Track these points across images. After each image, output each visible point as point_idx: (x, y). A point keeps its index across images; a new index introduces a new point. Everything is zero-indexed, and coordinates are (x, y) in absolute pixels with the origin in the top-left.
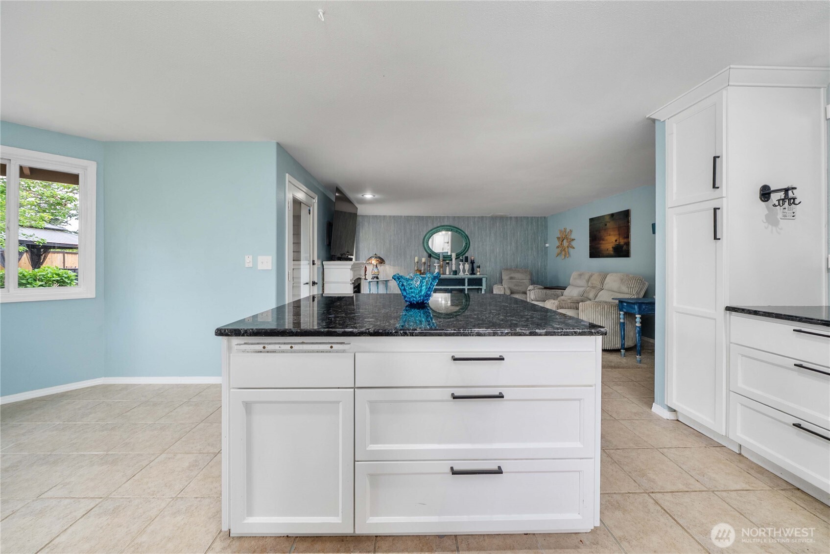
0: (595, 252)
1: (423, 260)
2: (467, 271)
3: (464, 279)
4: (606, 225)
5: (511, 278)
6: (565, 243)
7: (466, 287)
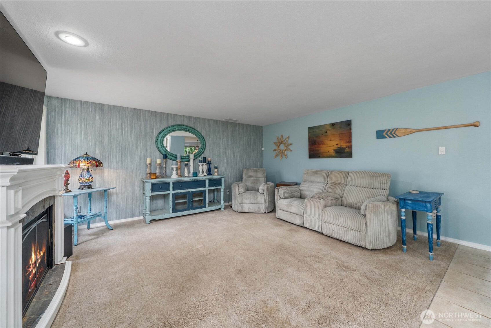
0: (314, 154)
1: (159, 161)
2: (205, 172)
3: (205, 181)
4: (326, 132)
5: (250, 176)
6: (282, 147)
7: (207, 188)
